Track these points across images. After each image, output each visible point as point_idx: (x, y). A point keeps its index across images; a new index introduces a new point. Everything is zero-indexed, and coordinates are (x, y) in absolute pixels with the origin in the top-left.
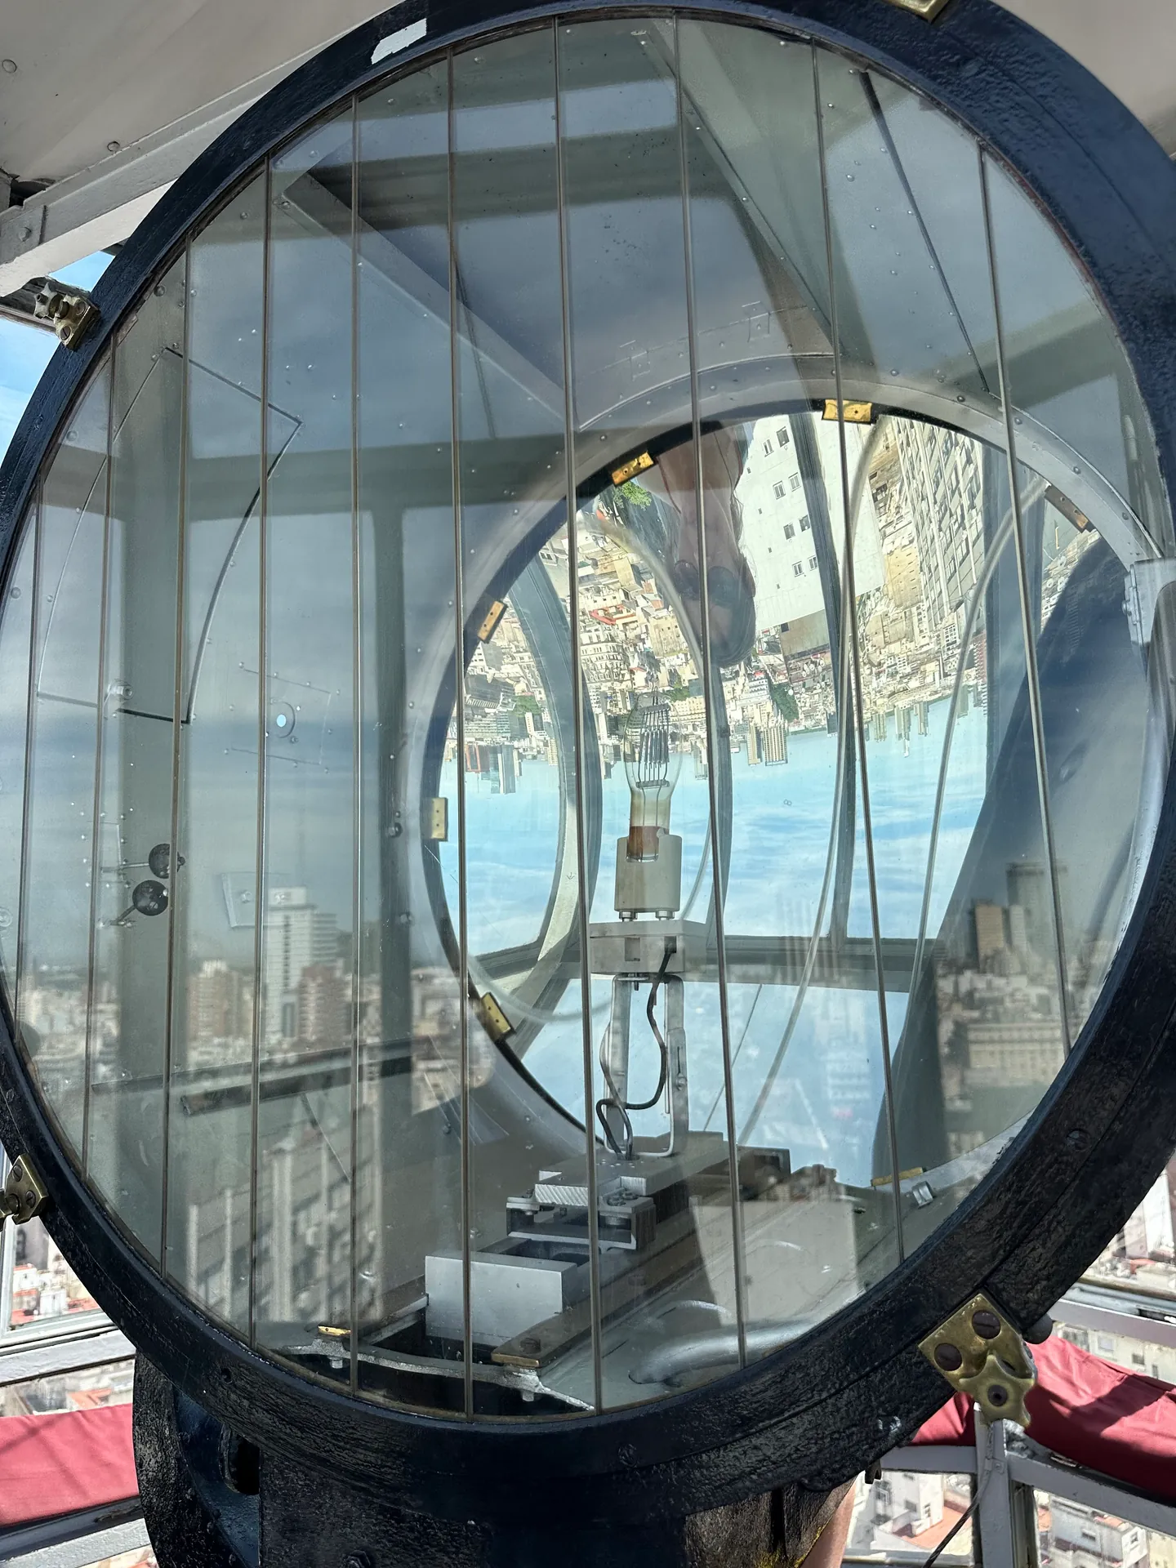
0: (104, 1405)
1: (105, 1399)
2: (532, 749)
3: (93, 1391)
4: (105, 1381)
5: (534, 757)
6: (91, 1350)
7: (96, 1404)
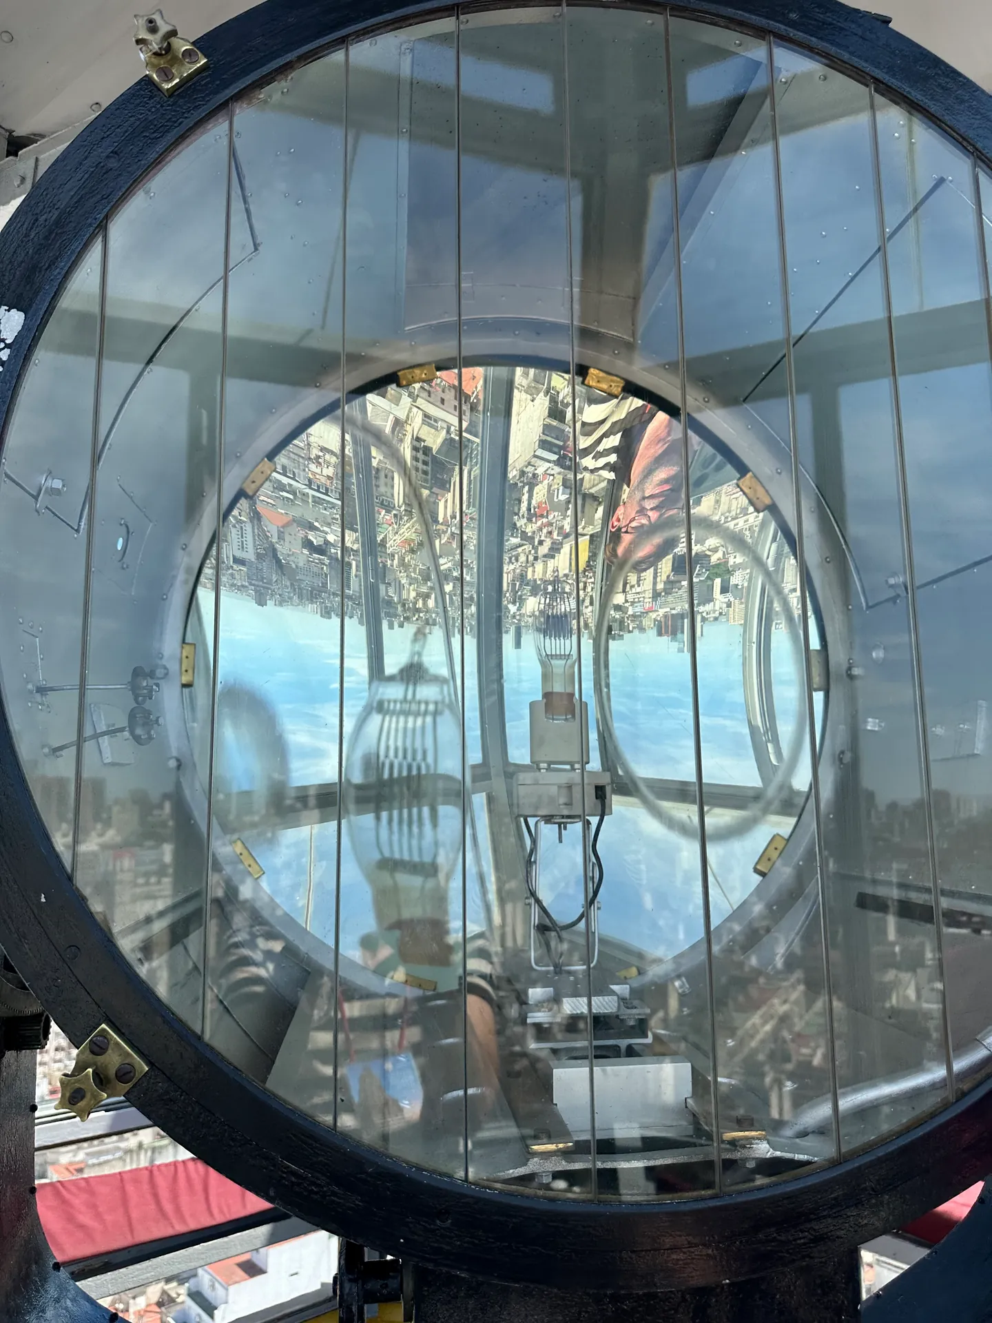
0: (80, 1176)
1: (80, 1170)
2: (714, 611)
3: (71, 1164)
4: (81, 1156)
5: (716, 619)
6: (69, 1130)
7: (73, 1174)
